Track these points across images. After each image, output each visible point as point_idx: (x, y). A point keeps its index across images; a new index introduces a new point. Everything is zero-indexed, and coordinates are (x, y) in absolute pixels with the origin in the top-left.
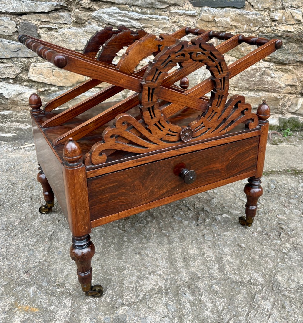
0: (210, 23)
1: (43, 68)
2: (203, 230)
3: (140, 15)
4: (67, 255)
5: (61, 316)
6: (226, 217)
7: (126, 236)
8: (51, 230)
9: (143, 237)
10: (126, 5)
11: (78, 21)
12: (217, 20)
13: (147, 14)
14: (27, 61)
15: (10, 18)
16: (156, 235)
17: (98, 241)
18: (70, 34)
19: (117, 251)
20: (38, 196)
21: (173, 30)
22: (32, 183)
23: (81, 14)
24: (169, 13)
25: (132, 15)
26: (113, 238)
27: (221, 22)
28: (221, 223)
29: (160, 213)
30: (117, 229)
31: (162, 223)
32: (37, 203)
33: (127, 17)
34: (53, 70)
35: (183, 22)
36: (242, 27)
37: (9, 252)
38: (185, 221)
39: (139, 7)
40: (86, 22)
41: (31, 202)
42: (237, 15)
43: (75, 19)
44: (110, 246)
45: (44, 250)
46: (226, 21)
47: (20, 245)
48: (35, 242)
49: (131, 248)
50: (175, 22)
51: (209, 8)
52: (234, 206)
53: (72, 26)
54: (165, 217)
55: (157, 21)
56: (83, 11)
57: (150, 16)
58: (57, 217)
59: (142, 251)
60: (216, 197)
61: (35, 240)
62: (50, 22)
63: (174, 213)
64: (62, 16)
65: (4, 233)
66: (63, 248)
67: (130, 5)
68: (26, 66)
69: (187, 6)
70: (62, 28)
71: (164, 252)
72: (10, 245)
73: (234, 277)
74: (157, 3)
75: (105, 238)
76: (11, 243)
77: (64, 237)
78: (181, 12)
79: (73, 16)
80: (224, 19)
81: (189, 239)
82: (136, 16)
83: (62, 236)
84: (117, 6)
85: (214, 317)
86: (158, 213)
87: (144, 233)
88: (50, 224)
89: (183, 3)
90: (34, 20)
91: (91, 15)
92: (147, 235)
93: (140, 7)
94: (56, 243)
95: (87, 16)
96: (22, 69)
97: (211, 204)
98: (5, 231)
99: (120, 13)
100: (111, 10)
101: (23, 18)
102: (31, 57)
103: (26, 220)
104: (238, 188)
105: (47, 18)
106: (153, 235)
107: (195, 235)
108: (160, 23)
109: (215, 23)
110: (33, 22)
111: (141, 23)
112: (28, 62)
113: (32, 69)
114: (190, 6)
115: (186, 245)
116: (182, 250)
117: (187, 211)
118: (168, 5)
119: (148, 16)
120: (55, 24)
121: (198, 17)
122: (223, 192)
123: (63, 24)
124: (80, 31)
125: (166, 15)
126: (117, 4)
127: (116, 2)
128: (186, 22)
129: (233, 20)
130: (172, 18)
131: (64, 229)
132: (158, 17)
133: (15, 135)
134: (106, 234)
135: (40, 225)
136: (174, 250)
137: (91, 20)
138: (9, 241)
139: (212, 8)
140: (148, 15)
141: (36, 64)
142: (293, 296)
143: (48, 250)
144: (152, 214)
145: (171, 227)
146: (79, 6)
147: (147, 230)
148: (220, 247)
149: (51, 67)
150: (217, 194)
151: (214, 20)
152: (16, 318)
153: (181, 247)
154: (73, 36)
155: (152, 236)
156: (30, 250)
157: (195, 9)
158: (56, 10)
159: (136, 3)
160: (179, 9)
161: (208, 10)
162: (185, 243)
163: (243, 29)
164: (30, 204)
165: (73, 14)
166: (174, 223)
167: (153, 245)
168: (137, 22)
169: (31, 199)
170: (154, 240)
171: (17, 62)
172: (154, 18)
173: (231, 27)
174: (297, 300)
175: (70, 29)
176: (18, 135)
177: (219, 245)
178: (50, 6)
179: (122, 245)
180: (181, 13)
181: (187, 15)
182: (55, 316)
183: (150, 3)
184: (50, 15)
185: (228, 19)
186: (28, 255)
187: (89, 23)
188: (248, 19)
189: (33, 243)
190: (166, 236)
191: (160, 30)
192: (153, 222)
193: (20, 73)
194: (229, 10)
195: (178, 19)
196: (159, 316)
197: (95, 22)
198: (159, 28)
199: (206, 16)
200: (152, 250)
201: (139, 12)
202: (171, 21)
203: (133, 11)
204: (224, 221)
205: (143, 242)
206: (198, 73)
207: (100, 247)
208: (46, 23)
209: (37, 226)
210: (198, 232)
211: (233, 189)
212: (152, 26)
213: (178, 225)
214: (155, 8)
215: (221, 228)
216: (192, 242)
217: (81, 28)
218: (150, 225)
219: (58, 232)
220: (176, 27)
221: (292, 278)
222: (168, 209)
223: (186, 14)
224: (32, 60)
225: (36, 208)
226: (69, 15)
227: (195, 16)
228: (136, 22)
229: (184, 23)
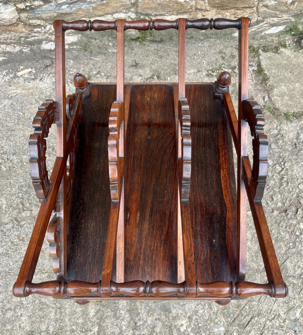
5: (122, 306)
73: (252, 264)
85: (234, 303)
133: (5, 58)
142: (296, 282)
152: (91, 310)
174: (298, 286)
176: (9, 58)
182: (118, 306)
196: (194, 304)
221: (299, 264)
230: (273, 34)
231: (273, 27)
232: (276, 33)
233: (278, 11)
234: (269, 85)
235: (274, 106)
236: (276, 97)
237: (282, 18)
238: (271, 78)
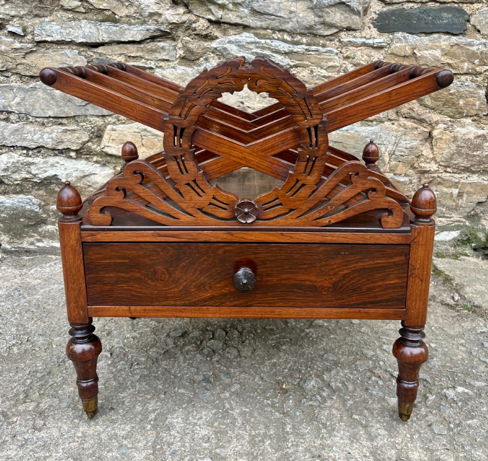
0: (406, 59)
1: (126, 132)
2: (426, 416)
3: (291, 46)
4: (188, 457)
6: (464, 393)
7: (289, 424)
8: (154, 411)
9: (321, 425)
10: (268, 30)
11: (188, 55)
12: (418, 54)
13: (302, 44)
14: (100, 122)
15: (77, 52)
16: (343, 424)
17: (240, 432)
18: (173, 78)
19: (277, 451)
20: (123, 349)
21: (344, 70)
22: (109, 327)
23: (192, 44)
24: (337, 44)
25: (277, 46)
26: (267, 427)
27: (426, 58)
28: (457, 403)
29: (343, 383)
30: (271, 411)
31: (349, 400)
32: (123, 362)
33: (269, 49)
34: (143, 137)
35: (361, 57)
36: (460, 65)
37: (83, 449)
38: (390, 397)
39: (288, 32)
40: (201, 57)
41: (112, 359)
42: (452, 46)
43: (184, 53)
44: (264, 443)
45: (145, 448)
46: (434, 56)
47: (103, 436)
48: (129, 432)
49: (302, 447)
50: (347, 58)
51: (406, 34)
52: (473, 373)
53: (178, 64)
54: (352, 389)
55: (319, 56)
56: (195, 39)
57: (307, 47)
58: (161, 387)
59: (323, 452)
60: (436, 356)
61: (128, 428)
62: (141, 57)
63: (368, 383)
64: (163, 48)
65: (71, 414)
66: (179, 444)
67: (274, 30)
68: (99, 130)
69: (368, 31)
70: (161, 67)
71: (365, 456)
72: (85, 436)
74: (318, 27)
75: (252, 427)
76: (86, 433)
77: (177, 422)
78: (359, 41)
79: (179, 48)
80: (430, 52)
81: (405, 432)
82: (285, 47)
83: (175, 421)
84: (252, 31)
86: (340, 383)
87: (321, 419)
88: (150, 399)
89: (362, 27)
90: (115, 55)
91: (209, 46)
92: (328, 423)
93: (291, 33)
94: (165, 435)
95: (202, 47)
96: (91, 135)
97: (431, 369)
98: (72, 410)
99: (258, 43)
100: (243, 38)
101: (99, 51)
102: (108, 116)
103: (106, 390)
104: (472, 340)
105: (138, 51)
106: (339, 423)
107: (414, 424)
108: (324, 59)
109: (414, 59)
110: (114, 58)
111: (291, 59)
112: (102, 123)
113: (108, 134)
114: (374, 32)
115: (402, 443)
116: (396, 453)
117: (390, 380)
118: (336, 30)
119: (303, 48)
120: (149, 61)
121: (386, 49)
122: (446, 347)
123: (164, 60)
124: (191, 72)
125: (334, 45)
126: (253, 28)
127: (252, 25)
128: (365, 57)
129: (446, 54)
130: (343, 50)
131: (177, 408)
132: (320, 48)
134: (252, 420)
135: (133, 400)
136: (381, 451)
137: (209, 54)
138: (81, 429)
139: (410, 35)
140: (304, 46)
141: (115, 127)
143: (153, 447)
144: (329, 385)
145: (367, 409)
146: (190, 31)
147: (326, 412)
148: (467, 448)
149: (139, 131)
150: (436, 350)
151: (414, 53)
153: (393, 447)
154: (179, 80)
155: (337, 424)
156: (121, 446)
157: (381, 37)
158: (153, 38)
159: (284, 27)
160: (355, 37)
161: (405, 37)
162: (400, 439)
163: (463, 69)
164: (111, 364)
165: (180, 45)
166: (370, 402)
167: (342, 441)
168: (285, 57)
169: (111, 354)
170: (342, 432)
171: (85, 124)
172: (313, 51)
173: (442, 65)
175: (173, 70)
177: (462, 445)
178: (143, 32)
179: (286, 440)
180: (358, 43)
181: (368, 46)
183: (308, 26)
184: (142, 46)
185: (438, 53)
186: (118, 455)
187: (206, 59)
188: (470, 52)
189: (124, 432)
190: (362, 424)
191: (323, 71)
192: (332, 399)
193: (88, 142)
194: (440, 38)
195: (354, 53)
197: (216, 57)
198: (322, 68)
199: (400, 48)
200: (343, 451)
201: (288, 41)
202: (340, 55)
203: (278, 39)
204: (461, 400)
205: (323, 436)
206: (385, 143)
207: (246, 444)
208: (135, 60)
209: (128, 402)
210: (418, 419)
211: (463, 341)
212: (310, 64)
213: (379, 406)
214: (315, 35)
215: (460, 413)
216: (412, 438)
217: (191, 67)
218: (329, 403)
219: (166, 414)
220: (350, 66)
222: (355, 375)
223: (367, 44)
224: (110, 119)
225: (121, 370)
226: (173, 46)
227: (381, 48)
228: (283, 57)
229: (363, 59)
230: (446, 242)
231: (443, 231)
232: (449, 241)
233: (443, 207)
234: (456, 284)
235: (472, 304)
236: (471, 295)
237: (452, 219)
238: (456, 278)
